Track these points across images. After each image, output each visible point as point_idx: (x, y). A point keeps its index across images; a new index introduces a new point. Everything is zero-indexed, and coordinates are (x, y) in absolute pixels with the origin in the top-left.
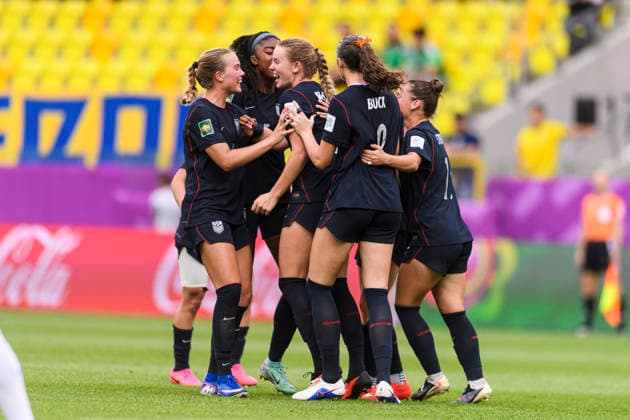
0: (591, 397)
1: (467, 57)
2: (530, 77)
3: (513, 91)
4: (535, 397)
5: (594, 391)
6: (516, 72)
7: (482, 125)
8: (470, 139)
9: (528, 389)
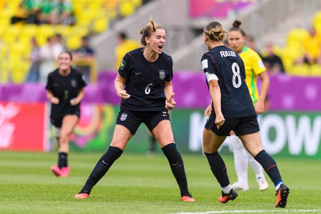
0: (155, 189)
1: (86, 6)
2: (120, 17)
3: (112, 24)
4: (125, 189)
5: (157, 186)
6: (113, 14)
7: (95, 43)
8: (89, 51)
9: (121, 185)
